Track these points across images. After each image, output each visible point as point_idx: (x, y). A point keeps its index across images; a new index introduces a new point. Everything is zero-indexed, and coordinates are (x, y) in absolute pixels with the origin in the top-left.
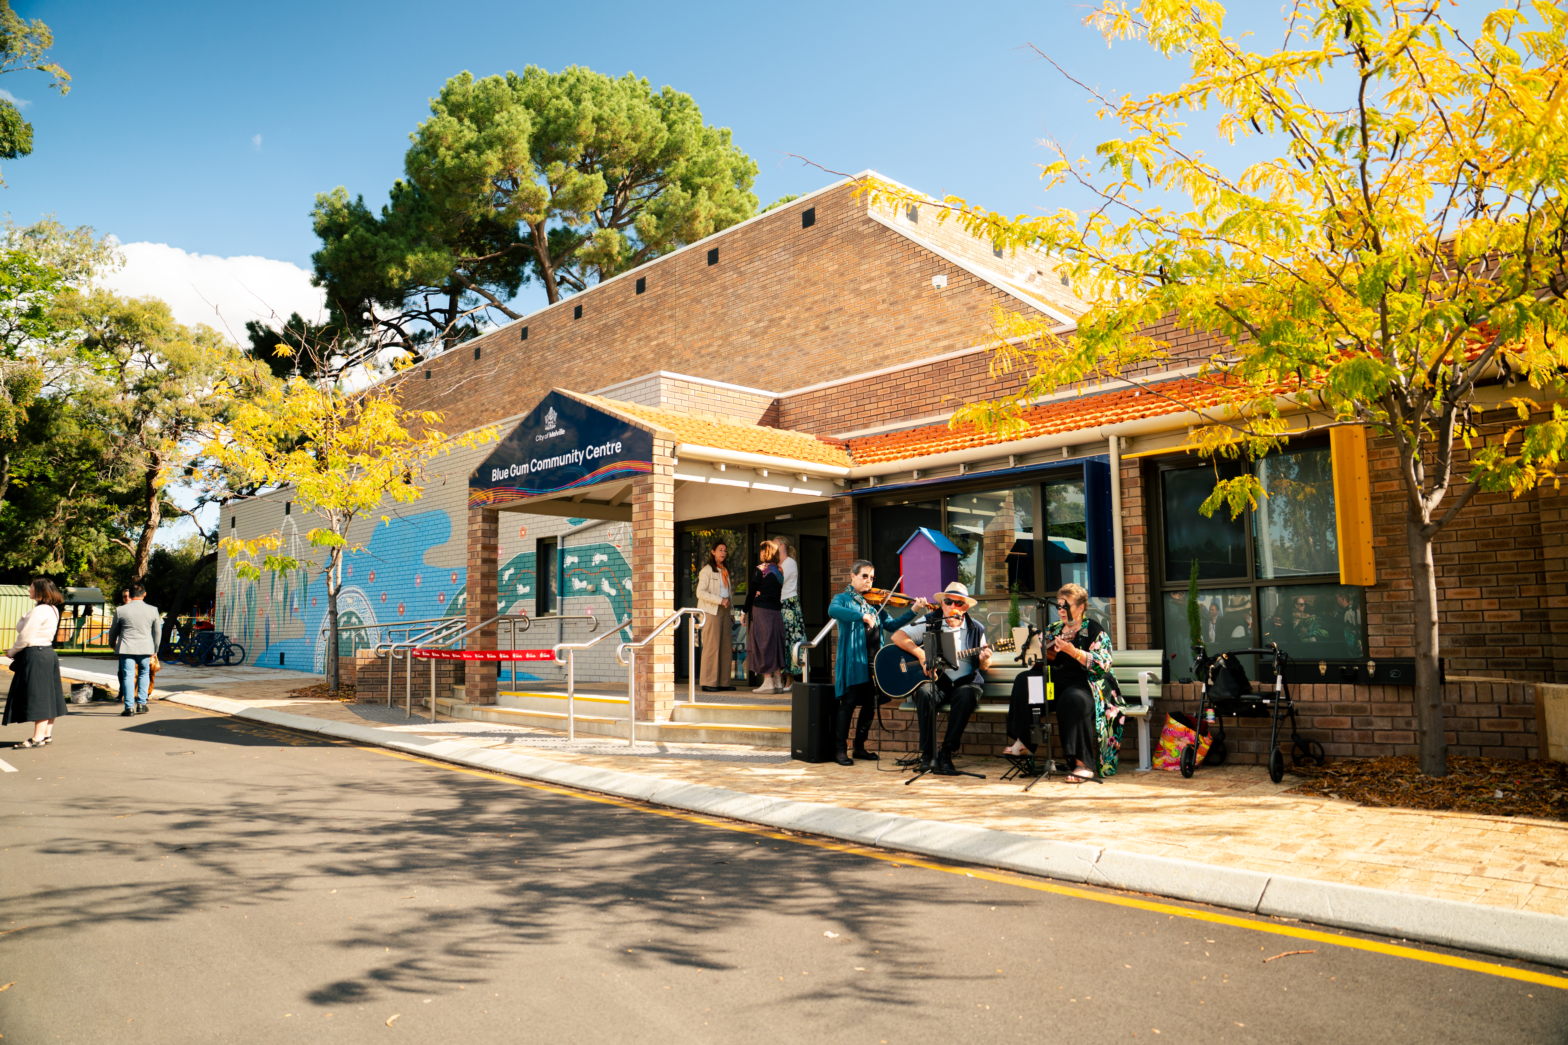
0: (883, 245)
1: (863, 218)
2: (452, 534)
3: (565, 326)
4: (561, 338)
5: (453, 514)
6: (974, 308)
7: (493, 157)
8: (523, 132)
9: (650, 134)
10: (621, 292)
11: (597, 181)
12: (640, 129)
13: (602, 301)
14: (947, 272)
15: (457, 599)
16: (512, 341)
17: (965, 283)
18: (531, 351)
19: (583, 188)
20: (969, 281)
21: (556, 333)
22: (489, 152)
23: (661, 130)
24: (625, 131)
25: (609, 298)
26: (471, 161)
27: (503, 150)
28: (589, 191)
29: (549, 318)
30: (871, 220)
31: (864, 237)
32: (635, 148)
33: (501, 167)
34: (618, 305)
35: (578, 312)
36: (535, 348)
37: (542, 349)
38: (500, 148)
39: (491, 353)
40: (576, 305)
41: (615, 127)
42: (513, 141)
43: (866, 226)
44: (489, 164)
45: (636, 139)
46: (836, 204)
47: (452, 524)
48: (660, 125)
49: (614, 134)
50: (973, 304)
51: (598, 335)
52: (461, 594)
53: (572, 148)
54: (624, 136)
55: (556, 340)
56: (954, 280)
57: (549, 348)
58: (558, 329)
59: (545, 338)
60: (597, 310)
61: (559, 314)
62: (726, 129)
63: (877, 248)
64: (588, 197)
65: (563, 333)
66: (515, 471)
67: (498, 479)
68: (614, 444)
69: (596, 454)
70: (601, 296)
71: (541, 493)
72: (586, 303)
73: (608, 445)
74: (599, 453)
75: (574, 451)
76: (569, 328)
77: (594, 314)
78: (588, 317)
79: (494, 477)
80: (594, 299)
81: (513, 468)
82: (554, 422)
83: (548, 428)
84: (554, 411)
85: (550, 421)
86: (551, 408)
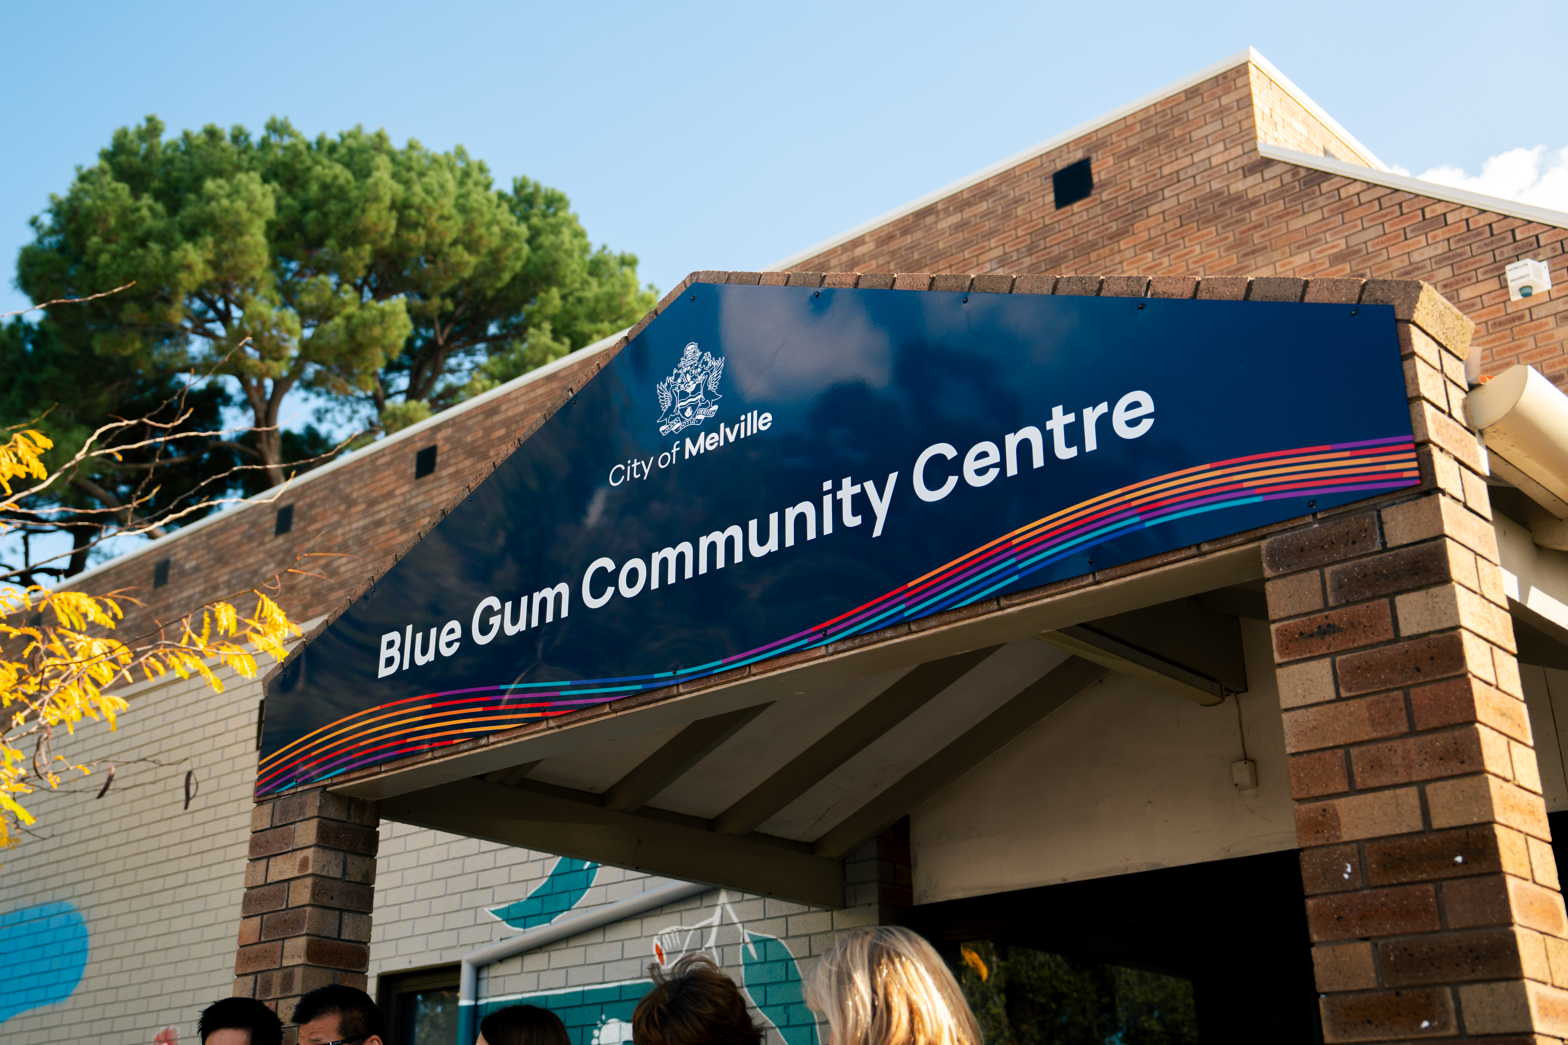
0: (1316, 216)
1: (1245, 161)
2: (88, 971)
3: (390, 495)
4: (379, 523)
7: (195, 255)
8: (257, 215)
9: (496, 242)
11: (395, 310)
12: (479, 230)
13: (490, 430)
16: (249, 539)
19: (365, 324)
21: (364, 514)
22: (188, 245)
23: (517, 236)
25: (509, 422)
27: (217, 244)
29: (350, 482)
30: (1268, 162)
31: (1254, 203)
33: (211, 274)
35: (427, 462)
36: (306, 552)
38: (210, 240)
39: (194, 570)
40: (420, 445)
41: (432, 222)
42: (239, 228)
43: (1256, 178)
44: (187, 267)
45: (470, 247)
46: (1155, 141)
47: (92, 942)
48: (516, 228)
49: (430, 233)
53: (350, 252)
54: (449, 240)
55: (365, 529)
57: (344, 548)
58: (372, 503)
59: (336, 526)
60: (479, 452)
61: (376, 470)
62: (630, 254)
63: (1297, 224)
65: (383, 510)
66: (495, 621)
67: (406, 666)
68: (1103, 408)
69: (981, 472)
70: (489, 422)
71: (637, 693)
72: (447, 440)
73: (1059, 420)
74: (1002, 465)
75: (837, 487)
76: (399, 500)
77: (468, 463)
78: (452, 470)
79: (390, 661)
80: (469, 430)
81: (489, 612)
82: (708, 395)
83: (677, 426)
84: (708, 356)
85: (684, 395)
86: (691, 349)
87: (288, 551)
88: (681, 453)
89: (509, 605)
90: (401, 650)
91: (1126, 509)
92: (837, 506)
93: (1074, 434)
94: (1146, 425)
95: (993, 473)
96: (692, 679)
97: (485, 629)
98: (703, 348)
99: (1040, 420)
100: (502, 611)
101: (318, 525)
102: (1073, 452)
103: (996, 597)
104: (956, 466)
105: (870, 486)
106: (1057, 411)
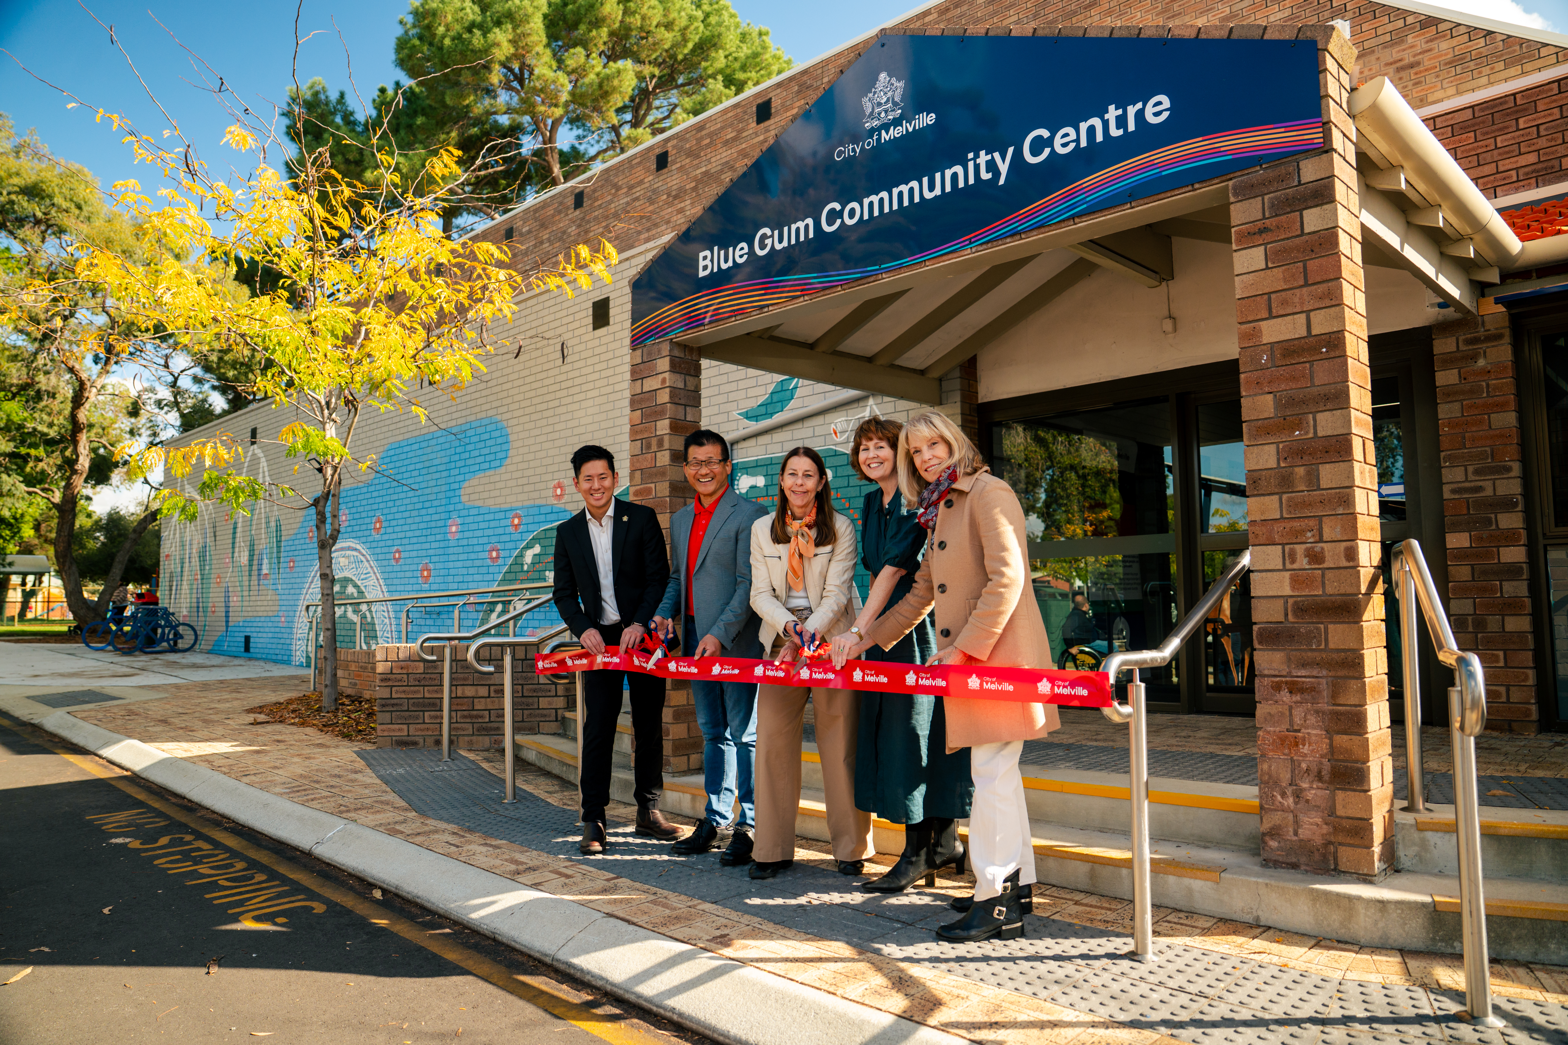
2: (511, 453)
3: (641, 182)
4: (636, 200)
5: (511, 423)
6: (1411, 66)
7: (501, 36)
8: (537, 8)
9: (684, 22)
10: (731, 125)
11: (625, 70)
12: (673, 15)
13: (699, 140)
14: (1350, 15)
15: (521, 555)
16: (560, 212)
17: (1390, 27)
18: (589, 222)
19: (608, 78)
20: (1400, 23)
21: (627, 194)
22: (497, 30)
23: (696, 18)
24: (656, 16)
25: (710, 135)
26: (475, 41)
27: (514, 29)
28: (616, 82)
29: (616, 175)
32: (668, 38)
33: (512, 50)
34: (726, 143)
35: (662, 161)
36: (596, 218)
37: (607, 218)
38: (509, 26)
39: (529, 232)
40: (658, 151)
41: (644, 10)
42: (527, 18)
44: (498, 45)
45: (669, 26)
47: (511, 438)
48: (695, 13)
49: (643, 18)
50: (1408, 59)
51: (695, 189)
52: (529, 547)
53: (594, 33)
54: (654, 23)
55: (628, 203)
56: (1365, 27)
57: (616, 216)
58: (631, 188)
59: (611, 202)
60: (693, 154)
61: (632, 167)
62: (764, 29)
64: (614, 89)
65: (638, 192)
66: (768, 242)
67: (715, 270)
68: (1139, 105)
69: (1064, 145)
70: (699, 135)
71: (857, 279)
72: (674, 147)
73: (1113, 113)
74: (1077, 140)
75: (977, 156)
76: (647, 185)
77: (688, 161)
78: (678, 165)
79: (705, 268)
80: (687, 140)
81: (764, 237)
82: (895, 104)
83: (876, 123)
84: (894, 80)
85: (879, 104)
86: (883, 76)
87: (583, 218)
88: (879, 139)
89: (776, 232)
90: (712, 261)
91: (1151, 165)
92: (977, 167)
93: (1121, 122)
94: (1166, 115)
95: (1072, 146)
96: (889, 270)
97: (762, 246)
98: (889, 75)
99: (1101, 113)
100: (772, 236)
101: (599, 202)
102: (1120, 132)
103: (1073, 217)
104: (1050, 142)
105: (997, 155)
106: (1112, 108)
